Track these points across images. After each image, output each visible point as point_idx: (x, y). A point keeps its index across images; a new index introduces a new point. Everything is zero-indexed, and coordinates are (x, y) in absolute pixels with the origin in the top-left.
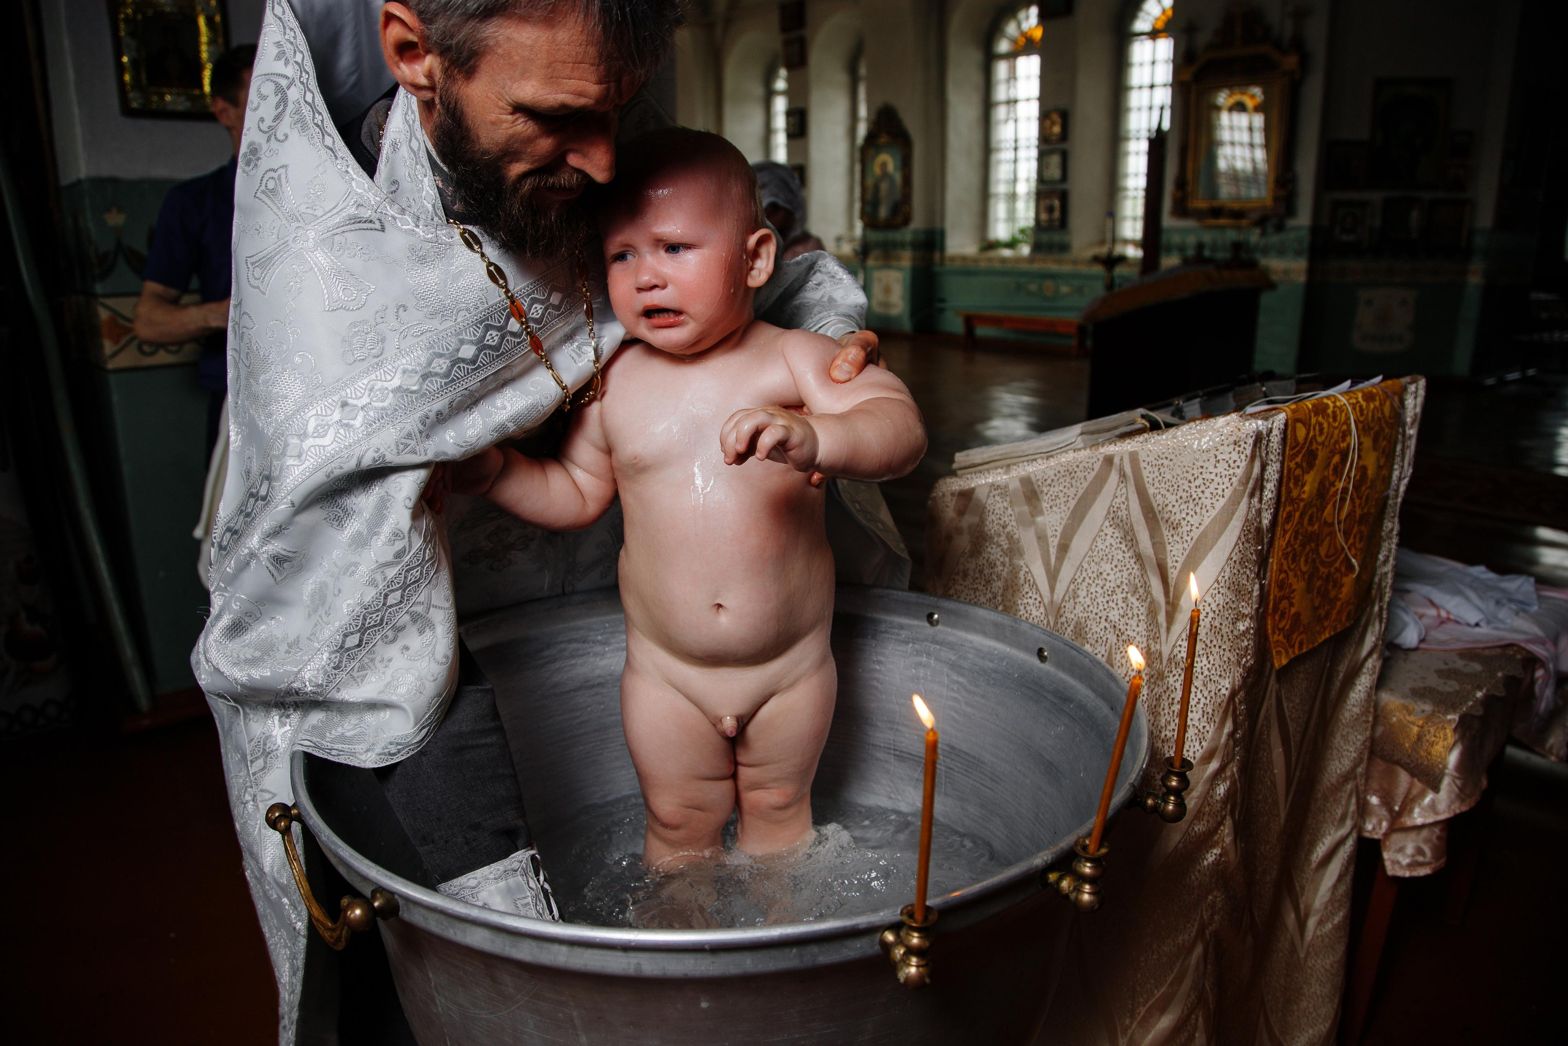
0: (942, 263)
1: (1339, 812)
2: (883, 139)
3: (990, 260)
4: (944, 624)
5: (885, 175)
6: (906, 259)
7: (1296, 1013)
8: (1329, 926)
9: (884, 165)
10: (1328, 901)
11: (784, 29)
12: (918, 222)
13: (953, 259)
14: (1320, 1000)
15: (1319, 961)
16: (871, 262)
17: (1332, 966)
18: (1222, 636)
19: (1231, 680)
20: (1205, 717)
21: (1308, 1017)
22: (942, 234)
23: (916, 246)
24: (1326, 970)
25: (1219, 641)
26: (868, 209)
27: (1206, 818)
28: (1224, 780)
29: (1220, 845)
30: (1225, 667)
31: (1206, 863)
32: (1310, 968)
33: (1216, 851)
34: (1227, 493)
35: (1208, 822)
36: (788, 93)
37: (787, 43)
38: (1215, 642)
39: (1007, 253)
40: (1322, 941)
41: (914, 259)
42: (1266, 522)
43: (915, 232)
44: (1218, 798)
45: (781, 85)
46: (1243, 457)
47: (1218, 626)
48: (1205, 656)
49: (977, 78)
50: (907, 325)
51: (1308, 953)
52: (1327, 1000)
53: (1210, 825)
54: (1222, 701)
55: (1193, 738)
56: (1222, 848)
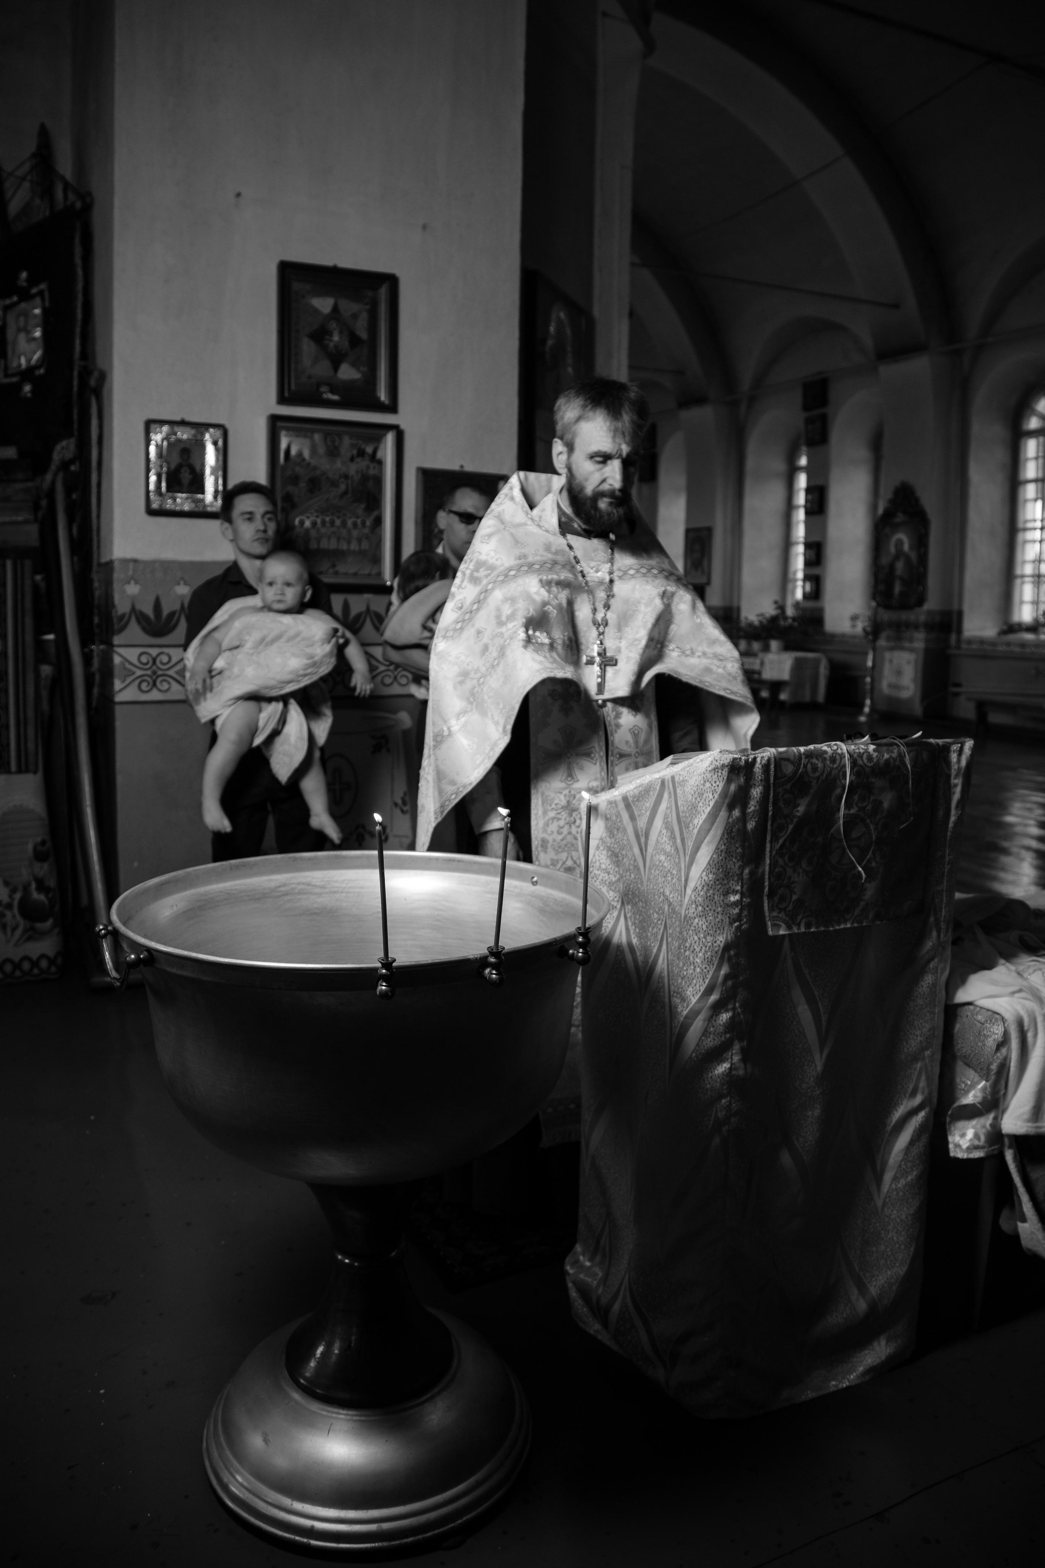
0: (958, 647)
1: (911, 1086)
2: (900, 518)
3: (1008, 644)
4: (542, 885)
5: (899, 554)
6: (919, 640)
7: (875, 1255)
8: (902, 1182)
9: (900, 543)
10: (902, 1161)
11: (806, 408)
12: (932, 603)
13: (970, 642)
14: (897, 1246)
15: (895, 1212)
16: (882, 642)
17: (906, 1217)
18: (715, 903)
19: (725, 936)
20: (706, 961)
21: (886, 1260)
22: (960, 614)
23: (929, 627)
24: (901, 1220)
25: (714, 907)
26: (882, 587)
27: (712, 1036)
28: (727, 1011)
29: (730, 1060)
30: (719, 926)
31: (716, 1072)
32: (887, 1217)
33: (726, 1065)
34: (712, 804)
35: (714, 1039)
36: (809, 470)
37: (808, 421)
38: (710, 907)
39: (1029, 636)
40: (897, 1194)
41: (927, 641)
42: (751, 825)
43: (930, 613)
44: (721, 1023)
45: (803, 461)
46: (721, 779)
47: (712, 896)
48: (704, 916)
49: (1001, 455)
50: (918, 709)
51: (885, 1204)
52: (903, 1247)
53: (715, 1042)
54: (719, 950)
55: (699, 976)
56: (732, 1064)
